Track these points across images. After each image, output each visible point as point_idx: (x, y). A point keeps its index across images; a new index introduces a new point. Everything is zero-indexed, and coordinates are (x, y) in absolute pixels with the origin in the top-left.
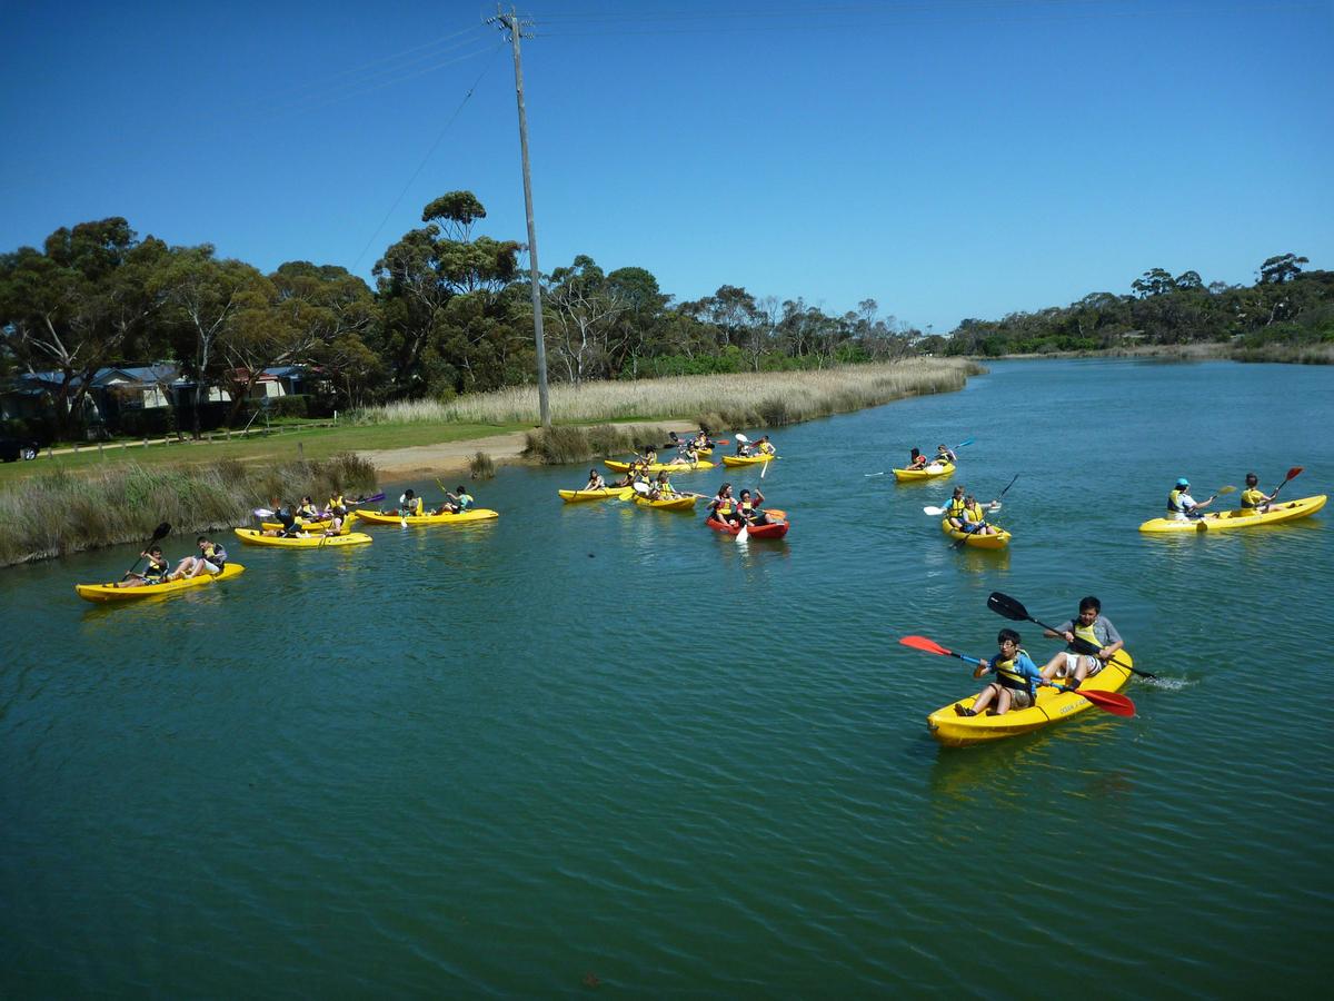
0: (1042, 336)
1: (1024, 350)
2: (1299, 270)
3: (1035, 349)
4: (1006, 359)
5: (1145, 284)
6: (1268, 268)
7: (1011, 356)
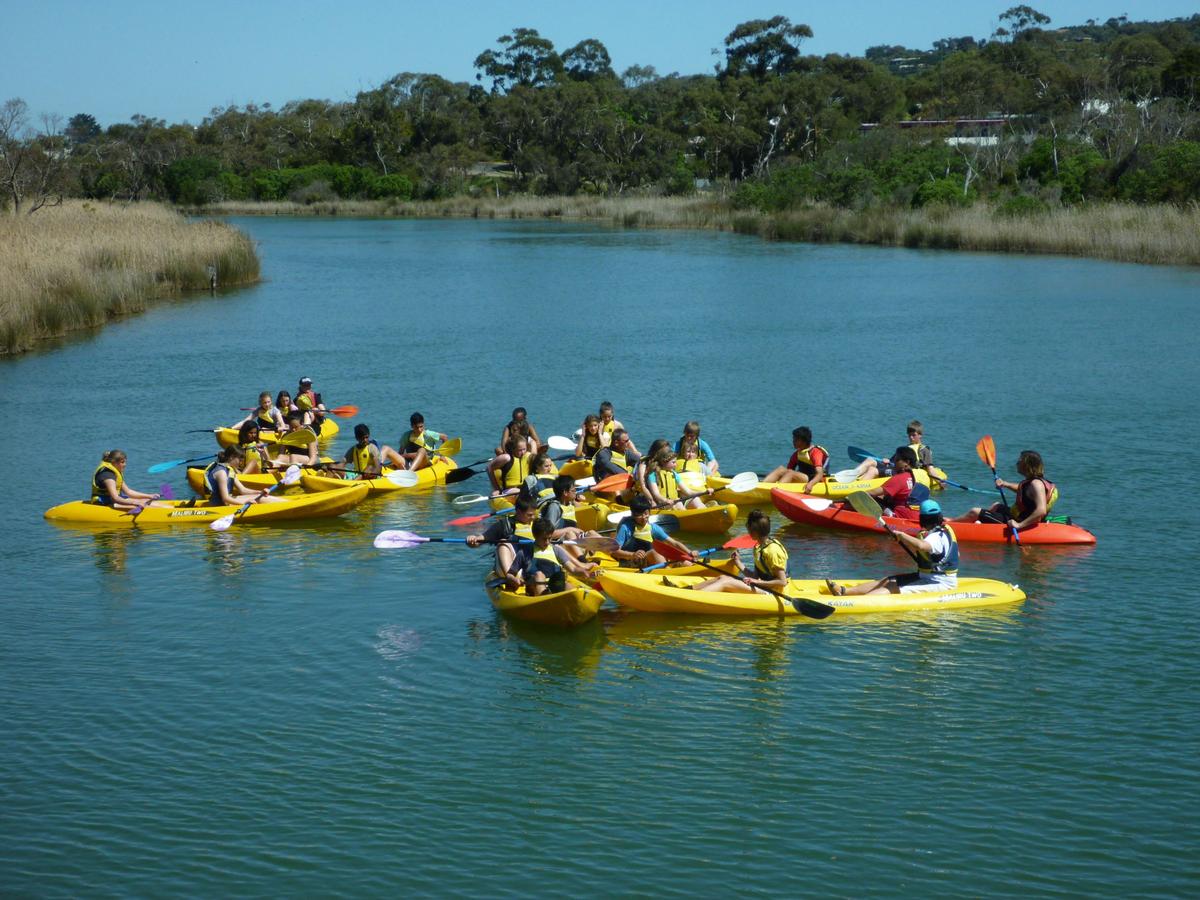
0: (296, 165)
1: (259, 194)
2: (795, 51)
3: (284, 191)
4: (219, 212)
5: (502, 61)
6: (738, 43)
7: (233, 205)
